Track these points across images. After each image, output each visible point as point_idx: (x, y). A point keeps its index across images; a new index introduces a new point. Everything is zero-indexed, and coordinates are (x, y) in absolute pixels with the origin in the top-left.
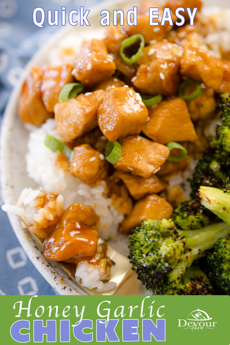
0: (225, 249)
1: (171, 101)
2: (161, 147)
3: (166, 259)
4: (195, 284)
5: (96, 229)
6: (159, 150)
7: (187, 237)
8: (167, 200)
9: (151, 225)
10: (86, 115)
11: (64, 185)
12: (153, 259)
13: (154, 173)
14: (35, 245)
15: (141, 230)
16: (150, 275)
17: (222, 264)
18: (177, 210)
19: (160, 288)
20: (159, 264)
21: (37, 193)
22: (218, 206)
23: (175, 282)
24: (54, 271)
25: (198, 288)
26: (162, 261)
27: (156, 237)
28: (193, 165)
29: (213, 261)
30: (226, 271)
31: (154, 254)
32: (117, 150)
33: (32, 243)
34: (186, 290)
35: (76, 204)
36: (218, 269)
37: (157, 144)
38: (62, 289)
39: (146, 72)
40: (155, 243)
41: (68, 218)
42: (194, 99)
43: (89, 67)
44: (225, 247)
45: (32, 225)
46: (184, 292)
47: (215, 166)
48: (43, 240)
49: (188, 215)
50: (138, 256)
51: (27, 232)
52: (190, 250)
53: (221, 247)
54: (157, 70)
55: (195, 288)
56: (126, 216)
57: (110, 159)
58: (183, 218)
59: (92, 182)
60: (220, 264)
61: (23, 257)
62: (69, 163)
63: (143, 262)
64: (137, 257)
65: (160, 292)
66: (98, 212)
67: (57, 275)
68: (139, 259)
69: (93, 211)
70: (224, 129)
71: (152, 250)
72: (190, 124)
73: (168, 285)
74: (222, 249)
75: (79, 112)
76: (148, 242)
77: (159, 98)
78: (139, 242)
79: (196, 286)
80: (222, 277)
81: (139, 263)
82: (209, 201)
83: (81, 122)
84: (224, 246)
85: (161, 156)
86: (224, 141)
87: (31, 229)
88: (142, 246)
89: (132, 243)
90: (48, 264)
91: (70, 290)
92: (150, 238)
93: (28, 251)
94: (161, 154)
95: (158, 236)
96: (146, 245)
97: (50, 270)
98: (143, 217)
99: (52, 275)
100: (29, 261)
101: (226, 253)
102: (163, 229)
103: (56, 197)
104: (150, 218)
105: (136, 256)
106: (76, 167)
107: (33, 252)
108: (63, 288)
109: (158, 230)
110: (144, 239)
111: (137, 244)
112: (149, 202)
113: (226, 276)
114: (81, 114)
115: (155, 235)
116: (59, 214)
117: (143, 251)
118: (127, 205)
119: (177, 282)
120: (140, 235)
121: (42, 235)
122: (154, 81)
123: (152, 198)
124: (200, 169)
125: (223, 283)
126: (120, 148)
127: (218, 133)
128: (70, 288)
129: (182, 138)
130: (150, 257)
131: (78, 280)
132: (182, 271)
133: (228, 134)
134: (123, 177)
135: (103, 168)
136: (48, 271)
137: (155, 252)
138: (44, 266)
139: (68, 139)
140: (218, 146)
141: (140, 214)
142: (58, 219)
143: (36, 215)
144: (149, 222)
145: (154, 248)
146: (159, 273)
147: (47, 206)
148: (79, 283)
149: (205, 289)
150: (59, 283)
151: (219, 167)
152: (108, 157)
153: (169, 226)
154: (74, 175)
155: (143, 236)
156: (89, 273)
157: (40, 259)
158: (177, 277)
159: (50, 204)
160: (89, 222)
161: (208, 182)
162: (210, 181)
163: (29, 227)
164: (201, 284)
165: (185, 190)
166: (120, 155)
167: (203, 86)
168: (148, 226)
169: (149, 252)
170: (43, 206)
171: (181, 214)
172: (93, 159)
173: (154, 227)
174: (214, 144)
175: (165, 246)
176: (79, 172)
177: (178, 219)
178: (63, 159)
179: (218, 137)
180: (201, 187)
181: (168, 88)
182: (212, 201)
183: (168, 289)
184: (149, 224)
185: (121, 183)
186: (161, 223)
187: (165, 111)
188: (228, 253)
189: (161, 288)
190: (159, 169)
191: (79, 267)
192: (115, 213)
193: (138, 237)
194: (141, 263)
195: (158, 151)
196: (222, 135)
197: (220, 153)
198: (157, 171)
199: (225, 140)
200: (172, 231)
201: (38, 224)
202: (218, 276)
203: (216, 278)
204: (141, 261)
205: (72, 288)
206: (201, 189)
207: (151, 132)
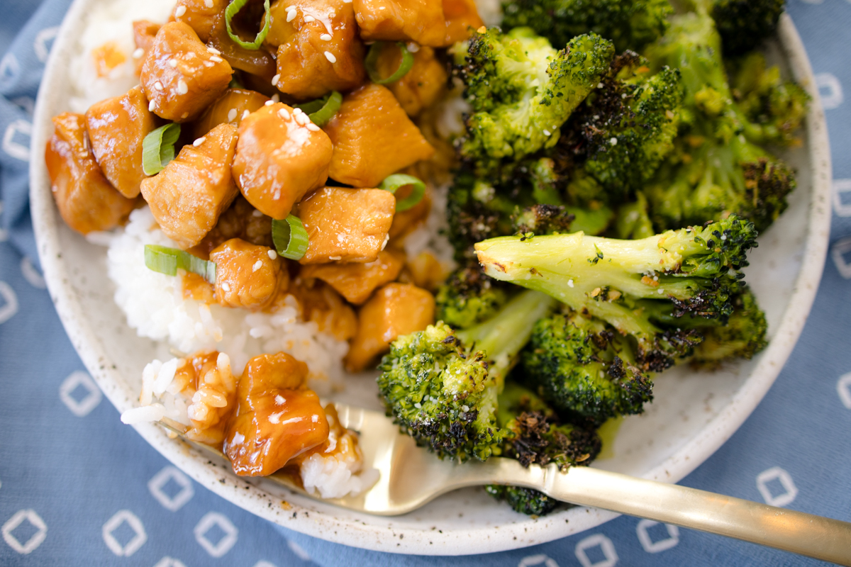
0: (555, 339)
1: (361, 97)
2: (376, 194)
3: (462, 400)
4: (524, 418)
5: (308, 389)
6: (373, 202)
7: (479, 341)
8: (418, 285)
9: (410, 347)
10: (214, 188)
11: (219, 331)
12: (438, 407)
13: (382, 249)
14: (207, 460)
15: (395, 361)
16: (440, 435)
17: (559, 369)
18: (442, 298)
19: (466, 450)
20: (452, 411)
21: (174, 364)
22: (520, 269)
23: (490, 431)
24: (262, 493)
25: (531, 426)
26: (455, 404)
27: (428, 364)
28: (439, 201)
29: (540, 367)
30: (570, 378)
31: (436, 397)
32: (298, 233)
33: (199, 458)
34: (512, 436)
35: (256, 360)
36: (553, 379)
37: (365, 192)
38: (290, 518)
39: (295, 57)
40: (430, 377)
41: (252, 390)
42: (402, 77)
43: (182, 88)
44: (553, 335)
45: (189, 428)
46: (509, 440)
47: (483, 192)
48: (220, 447)
49: (467, 301)
50: (406, 410)
51: (182, 442)
52: (493, 363)
53: (546, 338)
54: (316, 47)
55: (526, 427)
56: (351, 341)
57: (290, 253)
58: (460, 310)
59: (268, 305)
60: (555, 369)
61: (182, 481)
62: (212, 285)
63: (420, 419)
64: (406, 413)
65: (468, 456)
66: (300, 356)
67: (270, 497)
68: (410, 414)
69: (290, 358)
70: (480, 119)
71: (429, 390)
72: (412, 129)
73: (478, 441)
74: (549, 341)
75: (199, 186)
76: (418, 380)
77: (335, 99)
78: (400, 384)
79: (525, 422)
80: (566, 390)
81: (415, 423)
82: (503, 268)
83: (210, 204)
84: (550, 334)
85: (382, 213)
86: (485, 140)
87: (190, 435)
88: (407, 389)
89: (386, 391)
90: (246, 485)
91: (305, 515)
92: (418, 371)
93: (198, 476)
94: (380, 209)
95: (431, 362)
96: (413, 386)
97: (254, 494)
98: (388, 335)
99: (262, 500)
100: (197, 486)
101: (558, 346)
102: (436, 346)
103: (213, 357)
104: (401, 333)
105: (403, 411)
106: (231, 291)
107: (208, 473)
108: (292, 515)
109: (425, 351)
110: (407, 376)
111: (398, 390)
112: (388, 302)
113: (571, 385)
114: (204, 187)
115: (425, 363)
116: (230, 387)
117: (414, 400)
118: (346, 320)
119: (493, 429)
120: (397, 371)
121: (214, 438)
122: (317, 71)
123: (389, 292)
124: (458, 205)
125: (571, 399)
126: (300, 225)
127: (471, 129)
128: (305, 511)
129: (406, 160)
130: (430, 404)
131: (311, 492)
132: (493, 406)
133: (491, 126)
134: (321, 274)
135: (281, 273)
136: (251, 497)
137: (434, 392)
138: (240, 491)
139: (192, 243)
140: (477, 154)
141: (379, 331)
142: (235, 399)
143: (191, 408)
144: (404, 343)
145: (433, 386)
146: (456, 429)
147: (204, 382)
148: (317, 496)
149: (543, 422)
150: (280, 510)
151: (492, 191)
152: (284, 251)
153: (445, 337)
154: (229, 305)
155: (403, 371)
156: (329, 473)
157: (227, 481)
158: (489, 421)
159: (209, 377)
160: (292, 381)
161: (481, 227)
162: (486, 224)
163: (185, 433)
164: (533, 417)
165: (439, 252)
166: (306, 240)
167: (412, 48)
168: (405, 351)
169: (424, 396)
170: (194, 385)
171: (451, 302)
172: (258, 265)
173: (417, 348)
174: (470, 152)
175: (451, 376)
176: (239, 298)
177: (451, 314)
178: (196, 282)
179: (471, 136)
180: (477, 245)
181: (349, 76)
182: (508, 267)
183: (481, 448)
184: (405, 347)
185: (320, 284)
186: (425, 336)
187: (357, 122)
188: (563, 346)
189: (468, 449)
190: (388, 238)
191: (306, 469)
192: (330, 343)
193: (394, 377)
194: (418, 422)
195: (373, 205)
196: (479, 132)
197: (485, 166)
198: (385, 243)
199: (488, 138)
200: (452, 344)
201: (202, 424)
202: (557, 392)
203: (555, 395)
204: (417, 417)
205: (307, 508)
206: (478, 250)
207: (347, 173)
